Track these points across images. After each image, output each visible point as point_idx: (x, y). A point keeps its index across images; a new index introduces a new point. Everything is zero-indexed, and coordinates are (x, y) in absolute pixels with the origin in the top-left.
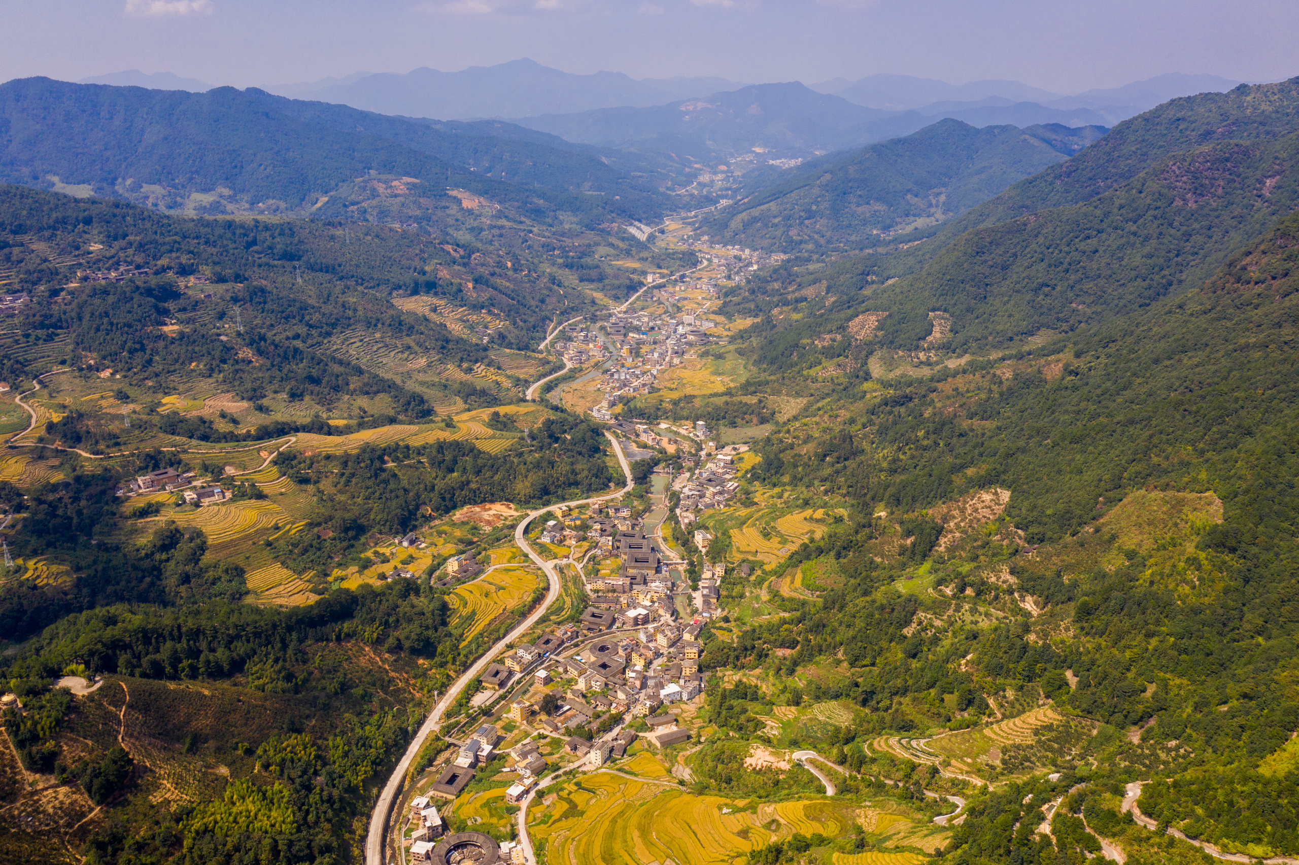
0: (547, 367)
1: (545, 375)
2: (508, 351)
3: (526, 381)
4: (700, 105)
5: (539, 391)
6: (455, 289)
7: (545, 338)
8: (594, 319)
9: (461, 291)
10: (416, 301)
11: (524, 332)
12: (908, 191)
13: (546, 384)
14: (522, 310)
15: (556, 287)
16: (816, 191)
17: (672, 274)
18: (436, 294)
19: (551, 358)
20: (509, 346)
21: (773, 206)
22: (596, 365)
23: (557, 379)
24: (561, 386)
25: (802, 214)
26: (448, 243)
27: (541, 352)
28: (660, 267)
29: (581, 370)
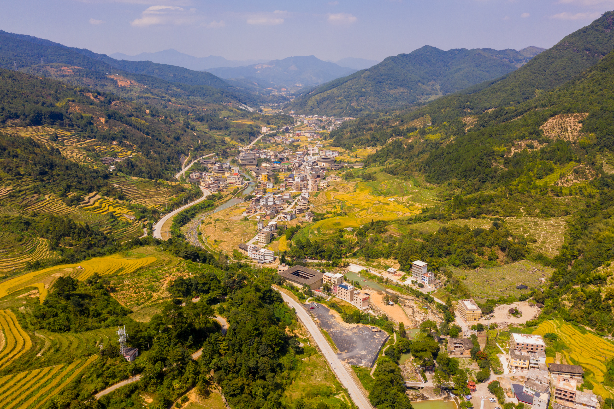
0: (182, 195)
1: (178, 204)
2: (135, 178)
3: (154, 212)
4: (265, 66)
5: (171, 224)
6: (84, 122)
7: (180, 169)
8: (225, 155)
9: (91, 124)
10: (35, 131)
11: (158, 163)
12: (419, 81)
13: (181, 214)
14: (156, 143)
15: (190, 131)
16: (362, 80)
17: (279, 128)
18: (62, 125)
19: (185, 186)
20: (140, 174)
21: (335, 90)
22: (236, 192)
23: (194, 208)
24: (198, 216)
25: (357, 94)
26: (89, 91)
27: (176, 180)
28: (269, 124)
29: (221, 197)
